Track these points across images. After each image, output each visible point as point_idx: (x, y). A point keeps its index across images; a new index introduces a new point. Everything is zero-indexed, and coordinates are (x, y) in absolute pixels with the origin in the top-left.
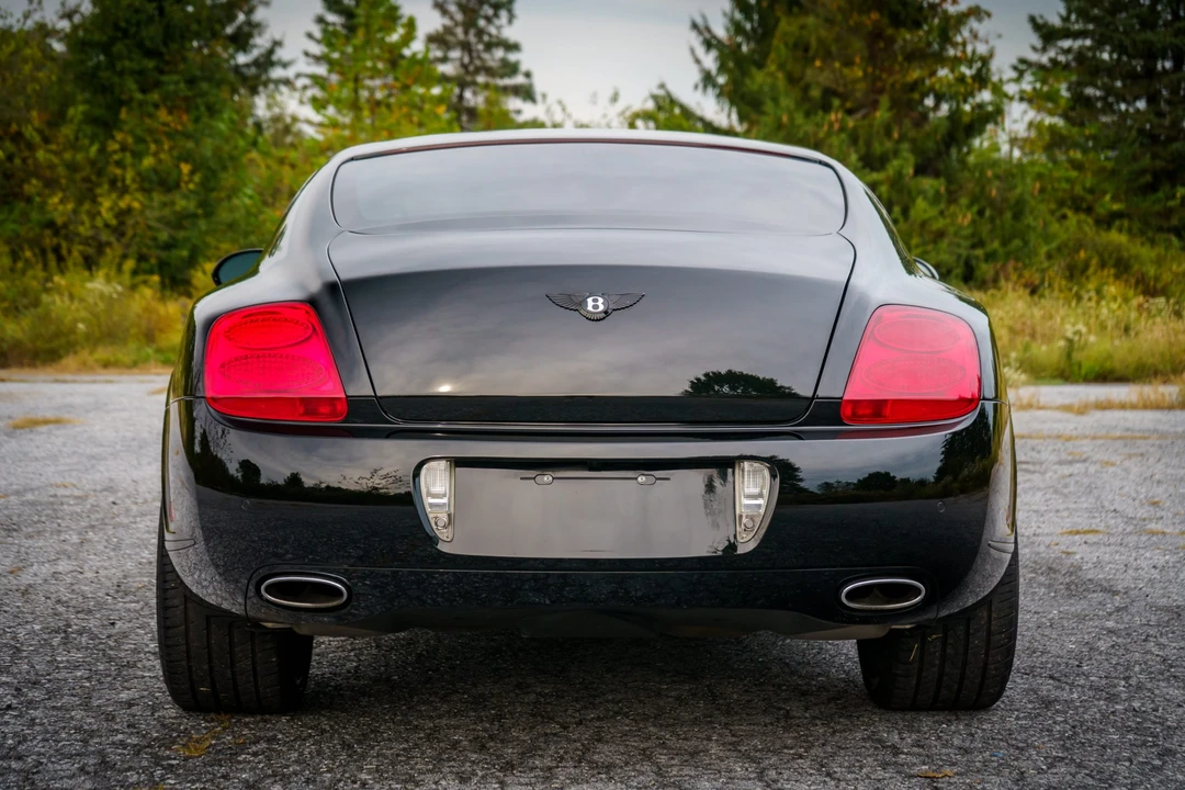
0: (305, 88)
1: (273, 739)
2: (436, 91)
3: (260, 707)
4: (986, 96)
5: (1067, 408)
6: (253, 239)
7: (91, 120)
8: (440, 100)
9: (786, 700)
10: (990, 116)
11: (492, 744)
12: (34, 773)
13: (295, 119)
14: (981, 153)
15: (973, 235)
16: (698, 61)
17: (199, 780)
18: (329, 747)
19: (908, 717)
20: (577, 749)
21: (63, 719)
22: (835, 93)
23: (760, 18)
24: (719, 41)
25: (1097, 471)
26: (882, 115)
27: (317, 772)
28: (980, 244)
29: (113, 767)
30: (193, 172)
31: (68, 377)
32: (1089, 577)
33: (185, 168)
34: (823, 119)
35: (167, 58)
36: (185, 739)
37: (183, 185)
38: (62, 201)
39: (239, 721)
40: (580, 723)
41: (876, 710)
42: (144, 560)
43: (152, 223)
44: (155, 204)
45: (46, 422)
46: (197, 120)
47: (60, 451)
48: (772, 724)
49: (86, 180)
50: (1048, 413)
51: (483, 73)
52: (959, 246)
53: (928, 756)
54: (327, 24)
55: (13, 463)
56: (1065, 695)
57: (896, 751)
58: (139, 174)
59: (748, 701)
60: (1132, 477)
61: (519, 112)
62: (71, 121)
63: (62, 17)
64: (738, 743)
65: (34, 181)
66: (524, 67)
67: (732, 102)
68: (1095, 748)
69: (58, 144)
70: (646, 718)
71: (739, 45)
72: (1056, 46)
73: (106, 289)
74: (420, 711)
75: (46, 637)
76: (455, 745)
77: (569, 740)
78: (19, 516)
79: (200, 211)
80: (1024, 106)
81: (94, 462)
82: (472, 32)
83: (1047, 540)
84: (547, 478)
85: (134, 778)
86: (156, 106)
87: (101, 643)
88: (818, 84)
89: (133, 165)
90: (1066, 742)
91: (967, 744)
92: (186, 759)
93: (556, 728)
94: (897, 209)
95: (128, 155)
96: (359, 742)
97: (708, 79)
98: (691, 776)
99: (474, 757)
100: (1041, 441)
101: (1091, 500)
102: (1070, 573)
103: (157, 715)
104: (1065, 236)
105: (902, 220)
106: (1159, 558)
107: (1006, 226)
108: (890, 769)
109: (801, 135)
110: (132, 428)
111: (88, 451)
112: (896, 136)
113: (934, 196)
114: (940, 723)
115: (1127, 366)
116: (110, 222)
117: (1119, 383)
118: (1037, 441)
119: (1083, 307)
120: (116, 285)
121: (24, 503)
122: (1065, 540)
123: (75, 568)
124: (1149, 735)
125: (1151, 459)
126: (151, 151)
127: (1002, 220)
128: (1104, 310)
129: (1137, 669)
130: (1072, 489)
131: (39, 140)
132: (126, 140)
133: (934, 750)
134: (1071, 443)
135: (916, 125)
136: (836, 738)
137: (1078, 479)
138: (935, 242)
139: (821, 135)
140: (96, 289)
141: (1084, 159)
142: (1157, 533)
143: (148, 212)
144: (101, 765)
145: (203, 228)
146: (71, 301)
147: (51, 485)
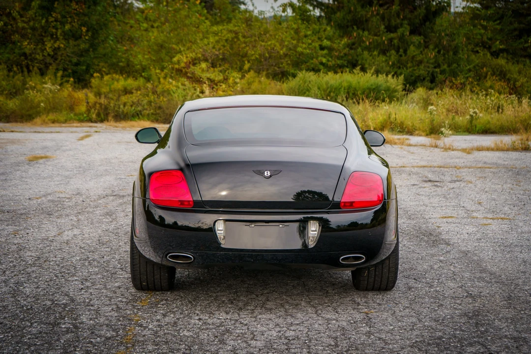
1: (167, 300)
3: (161, 289)
5: (464, 150)
6: (114, 60)
7: (41, 7)
9: (327, 287)
10: (444, 8)
11: (235, 301)
12: (99, 311)
15: (435, 62)
17: (148, 313)
18: (185, 303)
19: (365, 293)
20: (261, 304)
21: (100, 293)
25: (464, 186)
26: (395, 8)
27: (183, 311)
28: (439, 66)
29: (121, 309)
30: (87, 31)
32: (443, 237)
33: (84, 29)
34: (369, 9)
36: (140, 300)
37: (83, 37)
38: (28, 44)
39: (155, 293)
40: (262, 295)
41: (356, 291)
42: (104, 229)
43: (69, 54)
44: (71, 45)
45: (42, 158)
46: (89, 7)
47: (52, 174)
48: (322, 295)
49: (40, 35)
50: (456, 153)
52: (428, 67)
53: (368, 306)
55: (36, 180)
56: (417, 285)
57: (359, 304)
58: (63, 32)
59: (315, 287)
60: (477, 189)
62: (33, 8)
64: (311, 302)
65: (17, 36)
68: (420, 304)
69: (27, 18)
70: (282, 293)
73: (53, 88)
74: (211, 290)
75: (83, 262)
76: (223, 302)
77: (259, 301)
78: (50, 207)
79: (91, 49)
81: (68, 179)
83: (433, 221)
84: (253, 225)
85: (129, 313)
86: (71, 1)
87: (102, 265)
89: (61, 28)
90: (412, 302)
91: (381, 302)
92: (143, 306)
93: (254, 296)
94: (401, 50)
95: (59, 23)
96: (194, 301)
98: (295, 312)
99: (230, 306)
100: (448, 169)
101: (456, 201)
102: (436, 236)
103: (129, 291)
104: (477, 61)
105: (403, 55)
106: (471, 229)
107: (450, 58)
108: (355, 310)
109: (359, 16)
110: (77, 161)
111: (64, 173)
112: (402, 17)
113: (418, 45)
114: (374, 295)
115: (496, 127)
116: (50, 53)
117: (492, 135)
118: (446, 169)
119: (479, 99)
120: (56, 86)
121: (49, 201)
122: (440, 221)
123: (80, 233)
124: (438, 299)
125: (488, 180)
126: (68, 22)
127: (448, 55)
128: (489, 101)
129: (443, 276)
130: (451, 196)
131: (19, 16)
132: (57, 17)
133: (370, 304)
134: (459, 170)
135: (412, 12)
136: (341, 300)
137: (455, 190)
138: (418, 65)
139: (368, 16)
140: (48, 88)
141: (488, 24)
142: (475, 218)
143: (67, 49)
144: (117, 308)
145: (92, 56)
146: (37, 92)
147: (56, 192)
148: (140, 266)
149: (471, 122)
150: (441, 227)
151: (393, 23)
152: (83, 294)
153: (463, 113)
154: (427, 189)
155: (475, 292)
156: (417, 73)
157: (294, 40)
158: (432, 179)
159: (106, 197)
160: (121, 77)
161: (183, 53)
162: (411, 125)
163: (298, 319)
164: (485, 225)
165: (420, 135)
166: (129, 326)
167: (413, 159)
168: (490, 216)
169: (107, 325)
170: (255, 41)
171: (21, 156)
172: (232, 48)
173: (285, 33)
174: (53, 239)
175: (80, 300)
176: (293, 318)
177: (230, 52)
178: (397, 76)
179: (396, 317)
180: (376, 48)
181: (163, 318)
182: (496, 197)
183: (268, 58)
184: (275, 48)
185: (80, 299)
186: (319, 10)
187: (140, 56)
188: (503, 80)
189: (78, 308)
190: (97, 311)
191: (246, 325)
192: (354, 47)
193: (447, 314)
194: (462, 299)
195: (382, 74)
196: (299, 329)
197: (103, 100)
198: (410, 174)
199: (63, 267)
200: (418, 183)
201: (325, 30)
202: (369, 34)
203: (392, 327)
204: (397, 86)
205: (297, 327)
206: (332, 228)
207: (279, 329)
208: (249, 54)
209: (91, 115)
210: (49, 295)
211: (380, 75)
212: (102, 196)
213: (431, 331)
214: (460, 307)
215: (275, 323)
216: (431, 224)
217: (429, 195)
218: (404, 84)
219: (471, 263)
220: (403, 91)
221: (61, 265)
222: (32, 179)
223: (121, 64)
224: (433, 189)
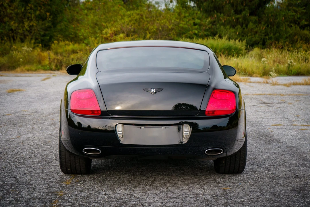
1: (84, 180)
3: (81, 173)
5: (285, 85)
6: (67, 33)
7: (22, 1)
9: (197, 171)
11: (132, 181)
12: (35, 188)
14: (268, 9)
15: (265, 32)
17: (70, 190)
18: (97, 182)
19: (223, 175)
20: (150, 183)
21: (38, 176)
25: (287, 106)
27: (94, 188)
28: (268, 35)
29: (51, 187)
30: (50, 15)
31: (19, 74)
32: (275, 138)
33: (48, 14)
36: (65, 180)
37: (47, 19)
38: (14, 23)
39: (76, 176)
40: (151, 177)
41: (216, 173)
42: (49, 134)
43: (39, 29)
44: (40, 24)
45: (16, 91)
47: (22, 100)
48: (193, 177)
49: (21, 17)
50: (280, 87)
52: (261, 35)
53: (225, 184)
55: (10, 104)
56: (259, 170)
57: (219, 183)
58: (35, 16)
59: (189, 171)
60: (295, 108)
62: (17, 1)
64: (185, 181)
65: (7, 18)
68: (262, 182)
69: (13, 7)
70: (165, 175)
73: (28, 49)
74: (116, 174)
75: (30, 155)
76: (124, 182)
77: (148, 181)
78: (16, 120)
79: (52, 26)
81: (31, 103)
83: (268, 127)
84: (143, 128)
85: (56, 189)
87: (43, 157)
89: (34, 13)
90: (256, 181)
91: (234, 182)
92: (66, 185)
93: (146, 178)
94: (244, 25)
95: (32, 10)
96: (103, 181)
98: (174, 189)
99: (128, 184)
100: (275, 96)
101: (283, 115)
102: (271, 137)
103: (58, 175)
104: (291, 32)
105: (245, 28)
106: (294, 132)
107: (275, 30)
108: (217, 187)
109: (218, 4)
110: (39, 93)
111: (29, 100)
112: (244, 4)
113: (255, 22)
114: (230, 176)
115: (304, 71)
116: (27, 29)
117: (302, 76)
118: (274, 96)
119: (293, 54)
120: (30, 48)
121: (16, 117)
122: (272, 127)
123: (33, 136)
124: (274, 179)
125: (302, 102)
126: (39, 9)
127: (273, 28)
128: (299, 55)
129: (277, 163)
130: (279, 112)
131: (8, 6)
132: (32, 6)
133: (227, 183)
134: (283, 97)
135: (250, 1)
136: (206, 180)
137: (281, 108)
138: (255, 34)
139: (224, 4)
140: (25, 49)
141: (298, 9)
142: (296, 125)
143: (38, 26)
144: (48, 187)
145: (53, 31)
146: (18, 52)
147: (21, 111)
148: (65, 157)
149: (289, 68)
150: (273, 131)
151: (239, 8)
152: (26, 177)
153: (284, 63)
154: (263, 108)
155: (300, 174)
156: (254, 39)
157: (178, 19)
158: (266, 102)
159: (54, 114)
160: (71, 43)
161: (109, 27)
162: (251, 70)
163: (175, 194)
164: (303, 129)
165: (257, 77)
166: (55, 200)
167: (253, 90)
168: (306, 124)
169: (39, 199)
170: (154, 20)
171: (4, 90)
172: (139, 25)
173: (172, 16)
174: (13, 140)
176: (172, 193)
177: (138, 27)
178: (242, 41)
179: (245, 192)
180: (228, 24)
181: (80, 193)
182: (308, 112)
183: (161, 31)
184: (166, 25)
185: (23, 180)
186: (193, 3)
187: (83, 31)
188: (307, 44)
189: (20, 187)
190: (34, 189)
191: (138, 198)
192: (215, 23)
193: (281, 190)
194: (291, 179)
195: (232, 39)
196: (176, 201)
197: (59, 57)
198: (251, 99)
199: (16, 158)
200: (257, 104)
201: (197, 14)
202: (224, 15)
203: (243, 199)
204: (242, 46)
205: (175, 199)
206: (199, 129)
207: (162, 201)
208: (149, 29)
209: (52, 67)
210: (3, 177)
211: (231, 40)
212: (52, 113)
213: (271, 202)
214: (291, 185)
215: (159, 196)
216: (266, 130)
217: (264, 112)
218: (246, 46)
219: (296, 154)
220: (245, 50)
221: (15, 157)
222: (8, 103)
223: (71, 36)
224: (267, 108)
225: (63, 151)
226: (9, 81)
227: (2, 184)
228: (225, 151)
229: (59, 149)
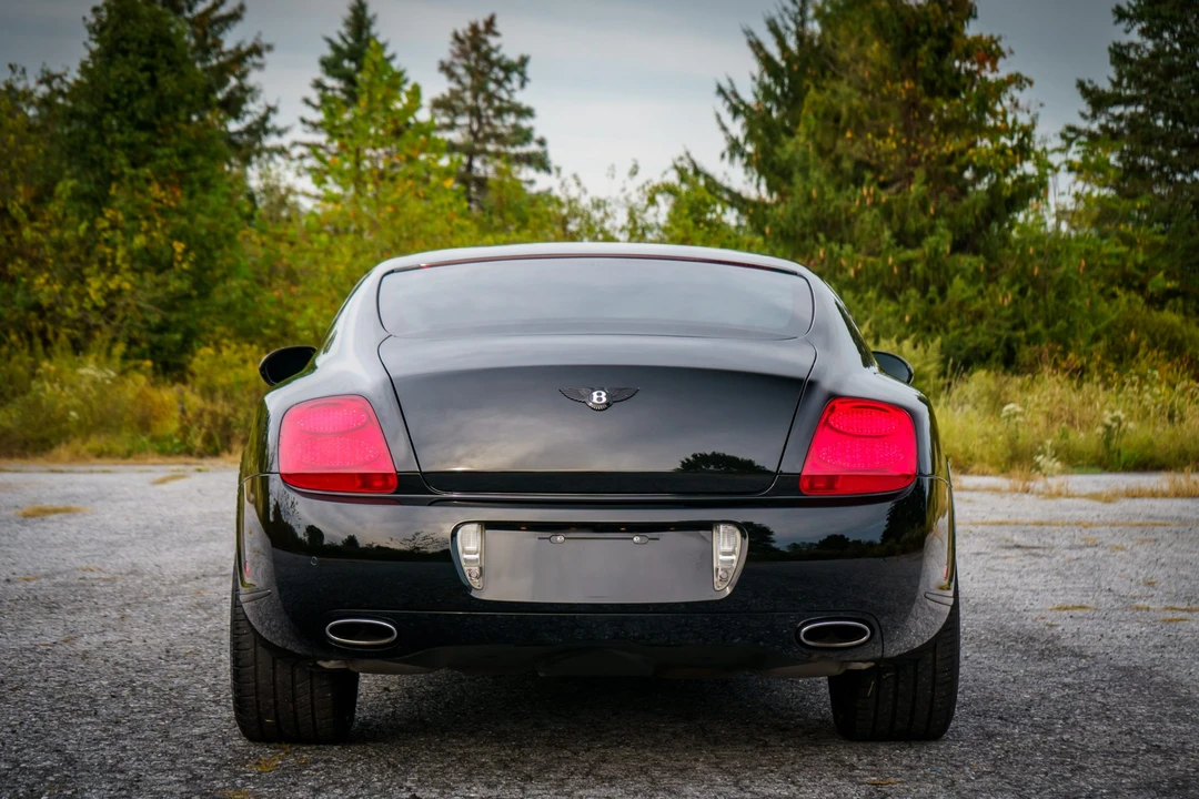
0: (302, 157)
1: (329, 761)
2: (444, 162)
3: (317, 737)
4: (1029, 168)
5: (1094, 497)
6: (250, 320)
7: (80, 196)
8: (447, 173)
9: (766, 735)
10: (1032, 190)
11: (513, 764)
12: (137, 781)
13: (290, 190)
14: (1023, 228)
15: (1014, 316)
16: (724, 128)
17: (273, 786)
18: (377, 766)
19: (869, 745)
20: (585, 767)
21: (149, 747)
22: (868, 166)
23: (790, 81)
24: (747, 107)
25: (1105, 556)
26: (916, 189)
27: (369, 782)
28: (1023, 325)
29: (200, 778)
30: (186, 251)
32: (1065, 644)
33: (179, 247)
34: (855, 193)
35: (160, 130)
36: (256, 760)
37: (176, 264)
38: (48, 282)
39: (298, 749)
40: (588, 750)
41: (842, 741)
42: (185, 632)
43: (142, 304)
44: (148, 284)
45: (56, 511)
46: (190, 196)
47: (77, 538)
48: (751, 750)
49: (74, 260)
50: (1076, 502)
51: (493, 140)
52: (999, 327)
53: (878, 771)
54: (325, 88)
55: (33, 549)
56: (1008, 730)
58: (130, 253)
59: (734, 735)
60: (1138, 560)
61: (531, 182)
62: (60, 197)
63: (40, 82)
64: (721, 763)
65: (20, 261)
66: (537, 135)
67: (761, 172)
68: (1020, 765)
69: (45, 221)
70: (644, 747)
71: (769, 111)
72: (1106, 112)
73: (99, 375)
74: (451, 743)
75: (115, 689)
76: (482, 765)
77: (578, 761)
78: (56, 596)
79: (194, 293)
80: (1072, 176)
81: (112, 548)
82: (481, 96)
83: (1036, 615)
84: (560, 538)
85: (221, 785)
86: (148, 181)
87: (165, 694)
88: (850, 156)
89: (124, 244)
90: (997, 762)
91: (914, 763)
92: (259, 773)
93: (568, 754)
94: (933, 289)
95: (119, 233)
96: (401, 763)
97: (735, 147)
98: (679, 784)
99: (499, 772)
100: (1060, 528)
101: (1090, 581)
102: (1048, 642)
103: (228, 744)
104: (1114, 317)
105: (938, 300)
106: (1135, 629)
107: (1050, 306)
108: (845, 779)
109: (832, 210)
110: (143, 517)
111: (105, 538)
112: (932, 211)
113: (972, 275)
114: (894, 749)
115: (1169, 454)
116: (98, 304)
117: (1160, 472)
118: (1054, 528)
119: (1124, 393)
120: (108, 371)
121: (56, 585)
122: (1052, 615)
123: (123, 638)
124: (1069, 757)
125: (1163, 544)
126: (143, 229)
127: (1045, 300)
128: (1147, 396)
129: (1077, 712)
130: (1074, 572)
131: (25, 218)
132: (116, 217)
133: (885, 768)
134: (1089, 529)
135: (955, 199)
136: (804, 760)
137: (1083, 562)
138: (974, 323)
139: (853, 210)
140: (88, 375)
141: (1136, 233)
142: (1142, 609)
143: (139, 293)
144: (190, 776)
145: (198, 310)
146: (62, 388)
147: (77, 569)
148: (256, 669)
149: (1107, 443)
150: (1058, 625)
151: (912, 225)
152: (103, 749)
153: (1087, 425)
154: (1013, 561)
155: (1169, 742)
156: (970, 342)
158: (1022, 544)
162: (961, 450)
164: (1171, 621)
165: (984, 474)
167: (971, 511)
168: (1181, 605)
171: (7, 510)
174: (49, 650)
175: (92, 761)
178: (925, 345)
179: (958, 793)
180: (871, 283)
182: (1189, 573)
185: (90, 759)
186: (735, 211)
187: (311, 311)
188: (1176, 360)
189: (81, 777)
190: (133, 783)
193: (1098, 786)
194: (1134, 756)
197: (222, 407)
199: (59, 700)
200: (989, 550)
202: (856, 250)
204: (926, 364)
209: (190, 442)
210: (11, 751)
212: (194, 576)
214: (1133, 772)
216: (1029, 621)
217: (1019, 572)
218: (940, 360)
219: (1148, 688)
220: (939, 377)
221: (58, 696)
222: (25, 548)
223: (267, 332)
224: (1027, 561)
225: (247, 645)
226: (26, 484)
227: (8, 769)
228: (879, 634)
229: (232, 639)
